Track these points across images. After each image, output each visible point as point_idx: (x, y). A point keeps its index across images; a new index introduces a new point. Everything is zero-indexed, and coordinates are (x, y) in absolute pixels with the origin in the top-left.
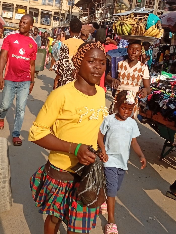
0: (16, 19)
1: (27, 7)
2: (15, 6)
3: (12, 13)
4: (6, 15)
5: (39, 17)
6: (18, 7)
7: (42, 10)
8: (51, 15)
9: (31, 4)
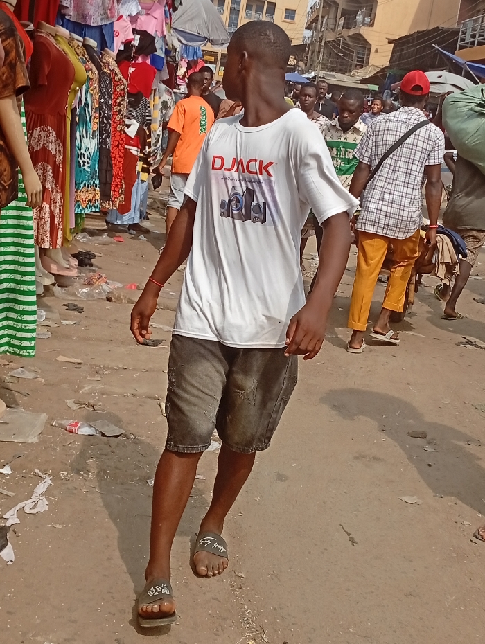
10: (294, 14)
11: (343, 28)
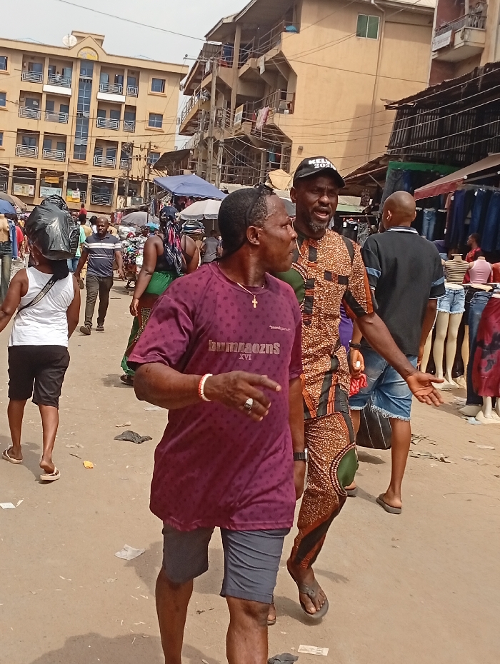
0: (42, 197)
1: (63, 173)
2: (39, 172)
3: (33, 186)
4: (21, 191)
5: (89, 191)
6: (46, 173)
7: (93, 176)
8: (112, 185)
9: (70, 167)
10: (161, 120)
11: (243, 121)
